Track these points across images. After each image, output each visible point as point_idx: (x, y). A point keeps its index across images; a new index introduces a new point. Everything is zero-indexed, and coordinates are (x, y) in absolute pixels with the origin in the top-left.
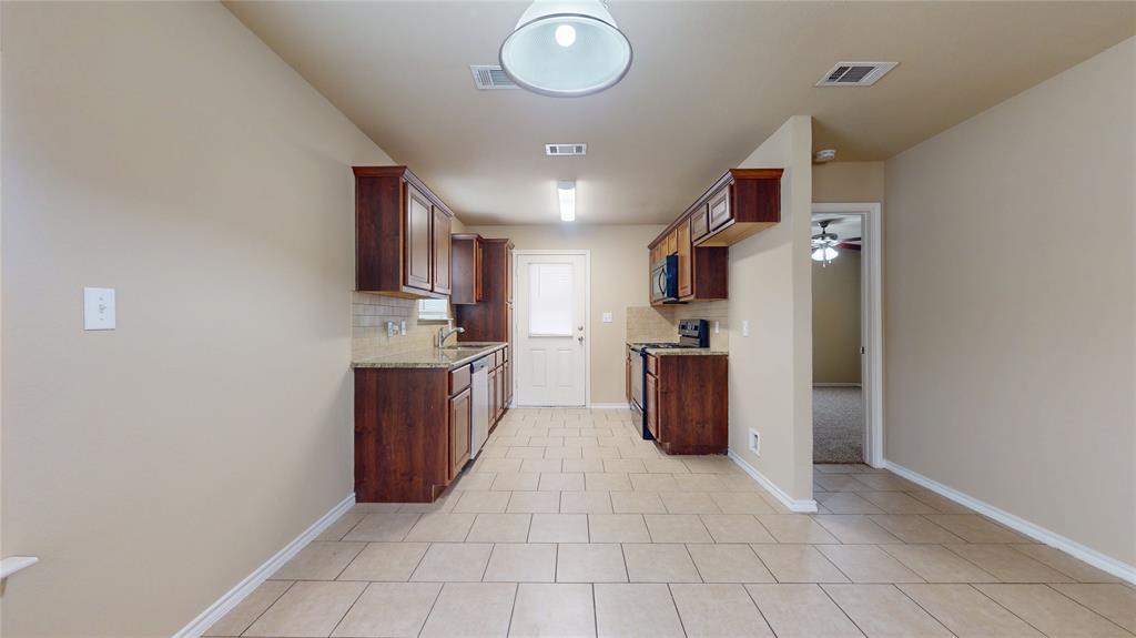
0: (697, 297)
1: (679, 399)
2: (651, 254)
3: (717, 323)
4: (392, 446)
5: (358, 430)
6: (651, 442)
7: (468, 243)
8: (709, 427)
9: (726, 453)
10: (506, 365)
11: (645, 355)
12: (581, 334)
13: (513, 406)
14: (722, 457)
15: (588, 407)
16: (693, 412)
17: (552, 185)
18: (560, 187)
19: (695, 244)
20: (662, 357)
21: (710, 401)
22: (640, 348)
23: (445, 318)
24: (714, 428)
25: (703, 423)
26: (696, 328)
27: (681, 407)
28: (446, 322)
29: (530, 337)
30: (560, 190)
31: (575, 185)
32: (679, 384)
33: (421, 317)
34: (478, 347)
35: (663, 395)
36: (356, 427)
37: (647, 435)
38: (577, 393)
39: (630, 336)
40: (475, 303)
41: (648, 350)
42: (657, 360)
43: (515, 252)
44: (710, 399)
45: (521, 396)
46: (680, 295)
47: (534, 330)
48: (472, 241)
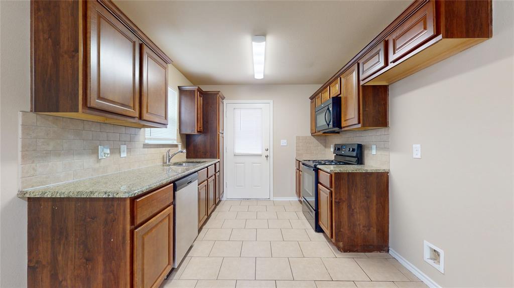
0: (364, 126)
1: (349, 207)
2: (312, 102)
3: (374, 147)
4: (69, 282)
5: (32, 265)
6: (321, 235)
7: (192, 93)
8: (374, 230)
9: (388, 251)
10: (217, 174)
11: (317, 170)
12: (267, 153)
13: (224, 199)
14: (383, 254)
15: (272, 199)
16: (361, 218)
17: (247, 39)
18: (253, 40)
19: (362, 83)
20: (335, 173)
21: (375, 208)
22: (312, 164)
23: (175, 143)
24: (378, 231)
25: (368, 227)
26: (353, 150)
27: (351, 214)
28: (176, 146)
29: (235, 155)
30: (253, 43)
31: (265, 40)
32: (349, 195)
33: (147, 142)
34: (197, 162)
35: (336, 204)
36: (29, 261)
37: (318, 229)
38: (264, 190)
39: (298, 154)
40: (196, 133)
41: (319, 166)
42: (331, 176)
43: (225, 101)
44: (375, 207)
45: (230, 192)
46: (343, 125)
47: (239, 150)
48: (194, 91)
